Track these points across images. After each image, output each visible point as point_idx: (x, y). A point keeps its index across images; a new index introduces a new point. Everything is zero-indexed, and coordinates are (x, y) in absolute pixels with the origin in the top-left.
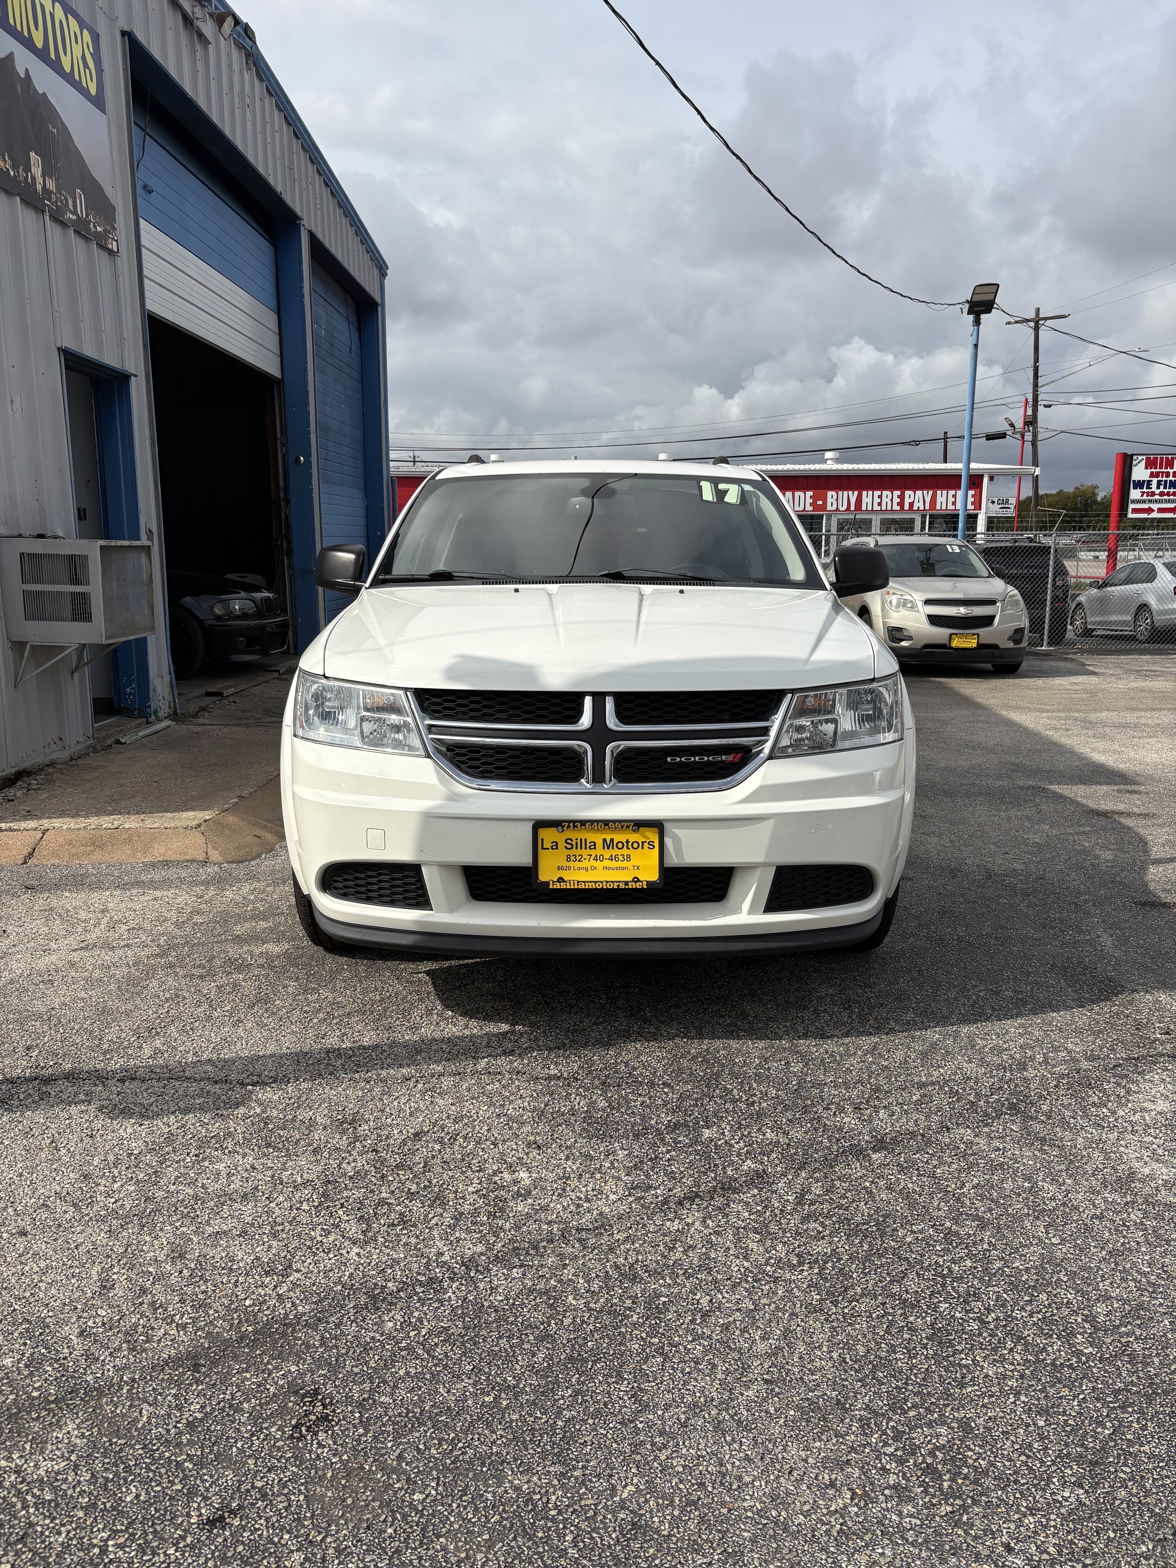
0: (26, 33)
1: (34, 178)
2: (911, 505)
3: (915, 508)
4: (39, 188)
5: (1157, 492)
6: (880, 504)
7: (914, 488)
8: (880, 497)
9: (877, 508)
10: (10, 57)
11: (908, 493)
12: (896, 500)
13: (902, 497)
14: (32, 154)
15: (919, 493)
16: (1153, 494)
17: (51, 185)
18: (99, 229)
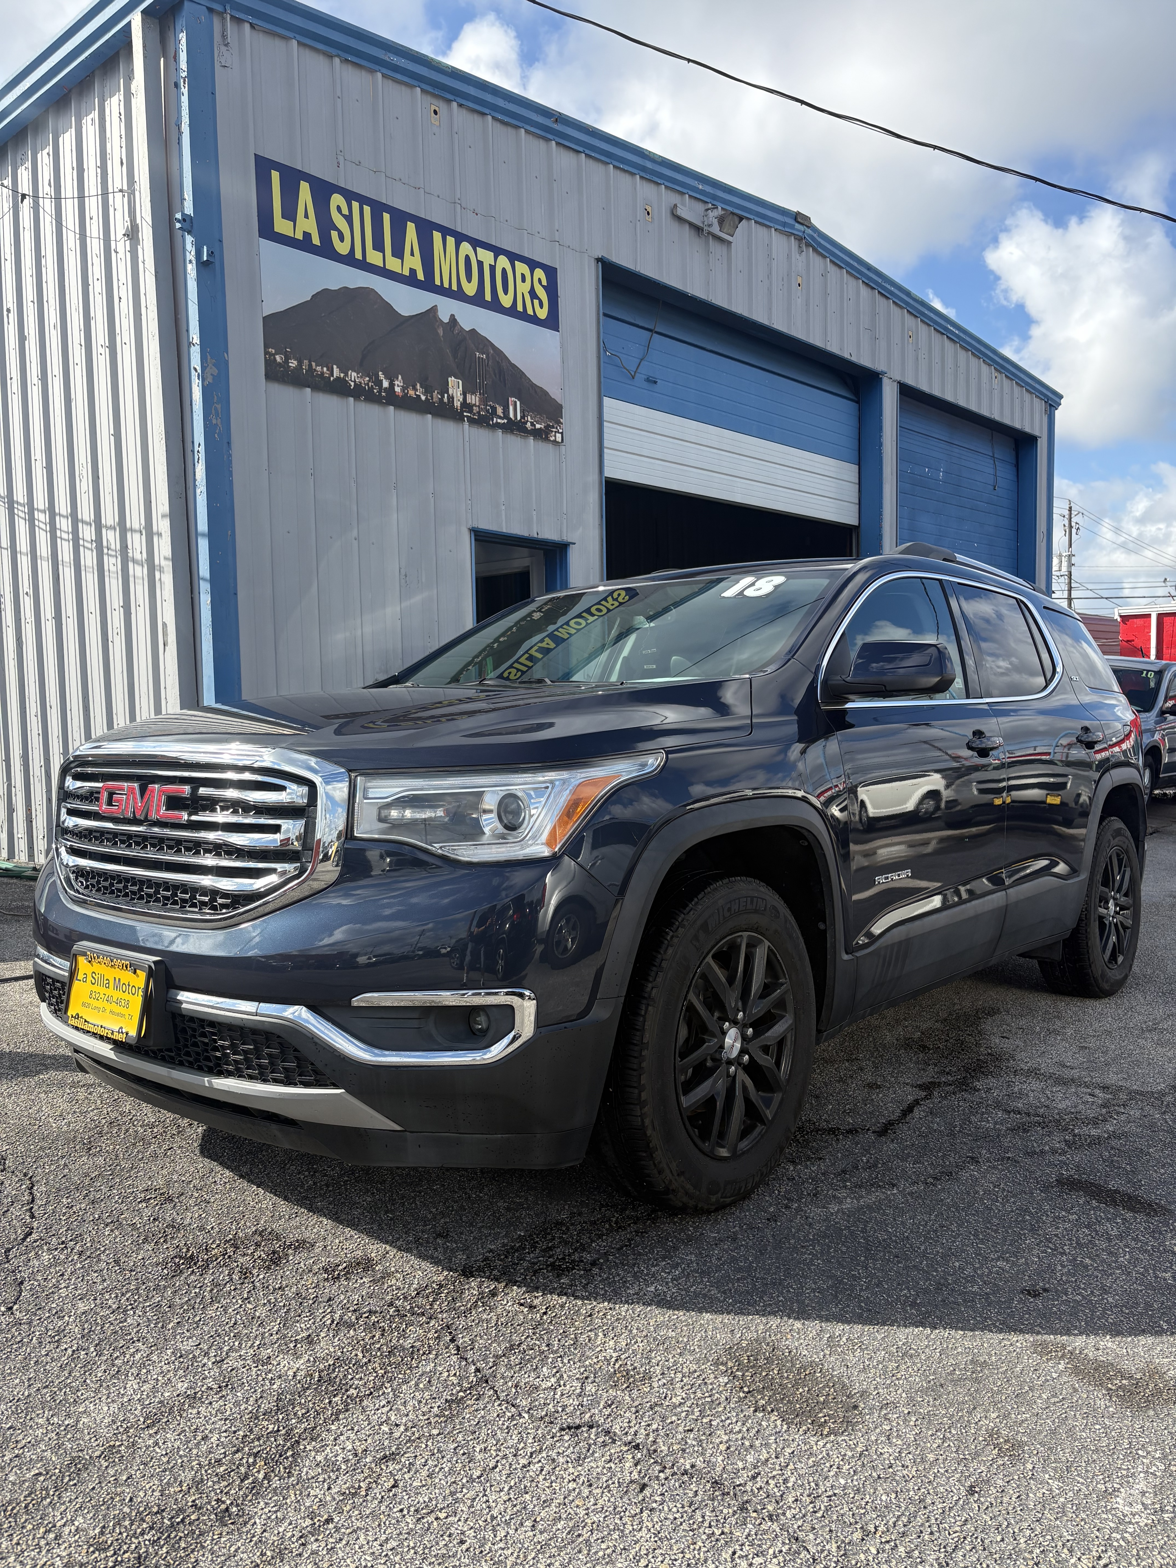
0: (454, 287)
1: (451, 398)
4: (457, 404)
10: (434, 310)
14: (451, 380)
17: (472, 399)
18: (538, 426)
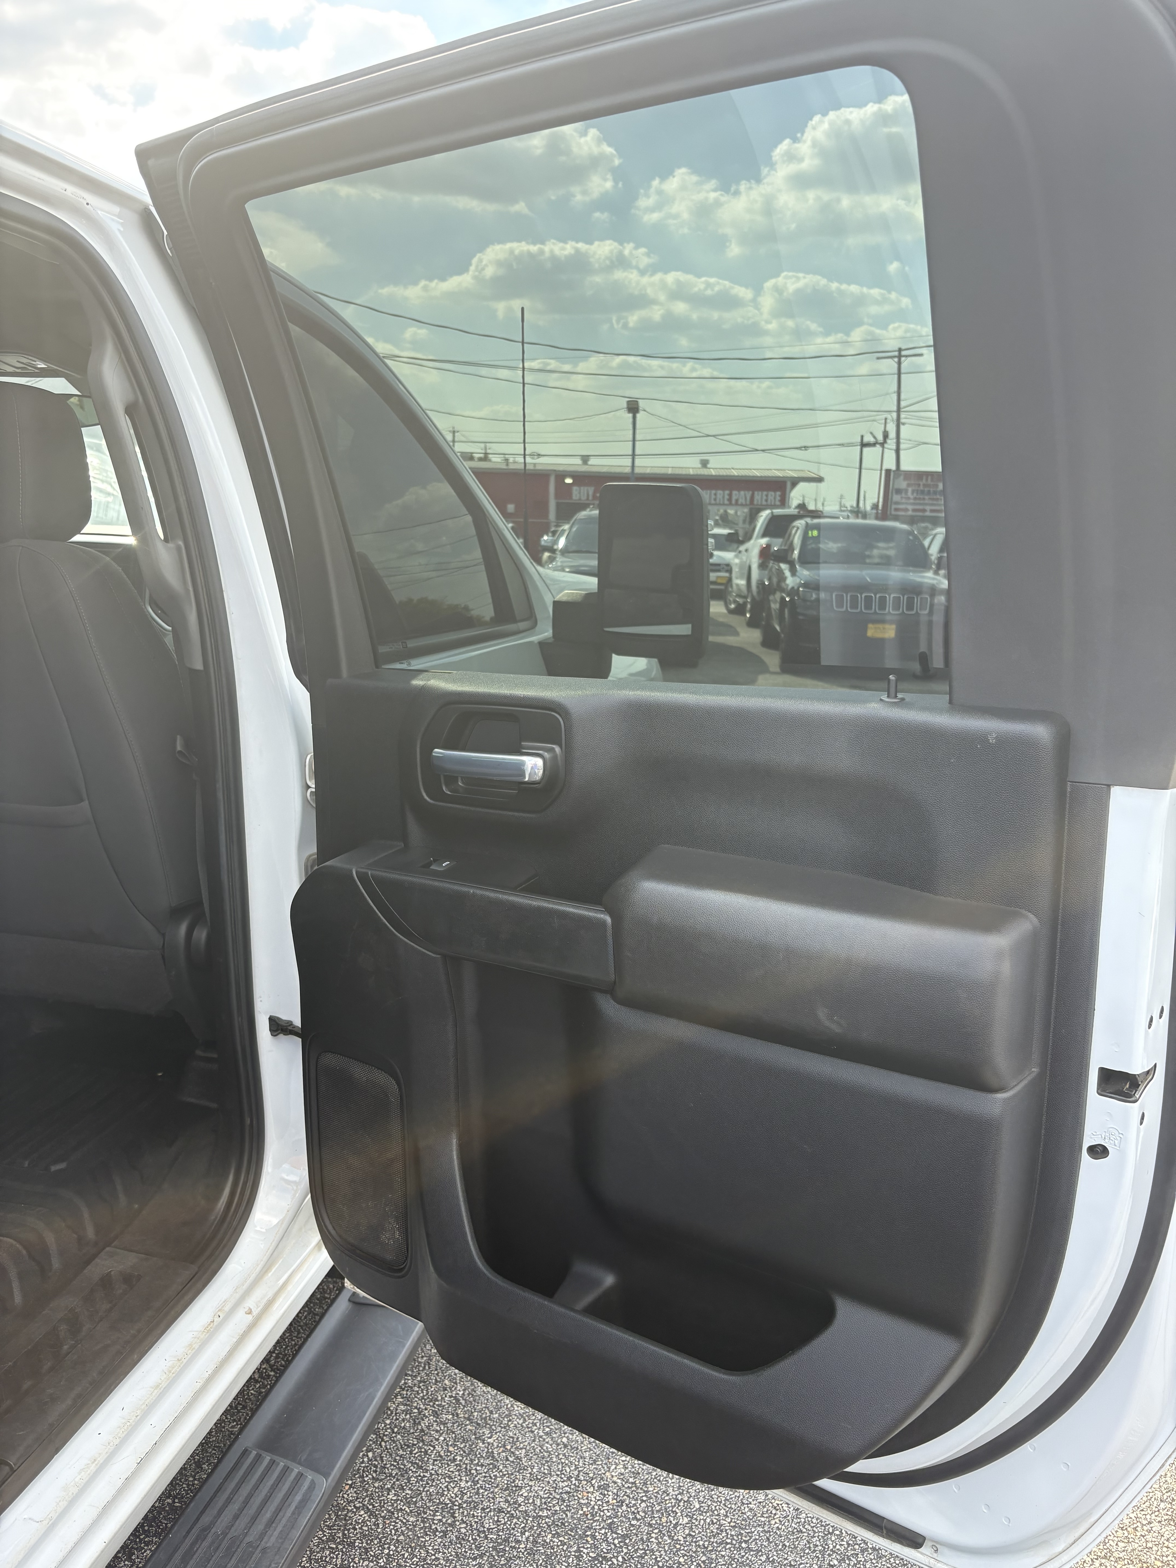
2: (737, 501)
3: (739, 503)
5: (912, 497)
6: (715, 500)
7: (739, 490)
8: (715, 494)
9: (713, 502)
11: (735, 493)
12: (727, 497)
13: (730, 495)
15: (742, 493)
16: (909, 498)
